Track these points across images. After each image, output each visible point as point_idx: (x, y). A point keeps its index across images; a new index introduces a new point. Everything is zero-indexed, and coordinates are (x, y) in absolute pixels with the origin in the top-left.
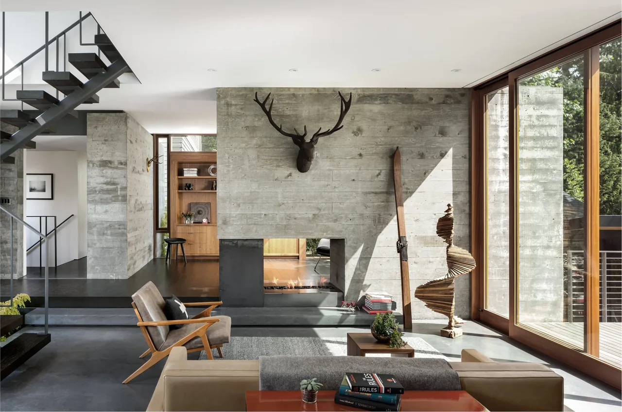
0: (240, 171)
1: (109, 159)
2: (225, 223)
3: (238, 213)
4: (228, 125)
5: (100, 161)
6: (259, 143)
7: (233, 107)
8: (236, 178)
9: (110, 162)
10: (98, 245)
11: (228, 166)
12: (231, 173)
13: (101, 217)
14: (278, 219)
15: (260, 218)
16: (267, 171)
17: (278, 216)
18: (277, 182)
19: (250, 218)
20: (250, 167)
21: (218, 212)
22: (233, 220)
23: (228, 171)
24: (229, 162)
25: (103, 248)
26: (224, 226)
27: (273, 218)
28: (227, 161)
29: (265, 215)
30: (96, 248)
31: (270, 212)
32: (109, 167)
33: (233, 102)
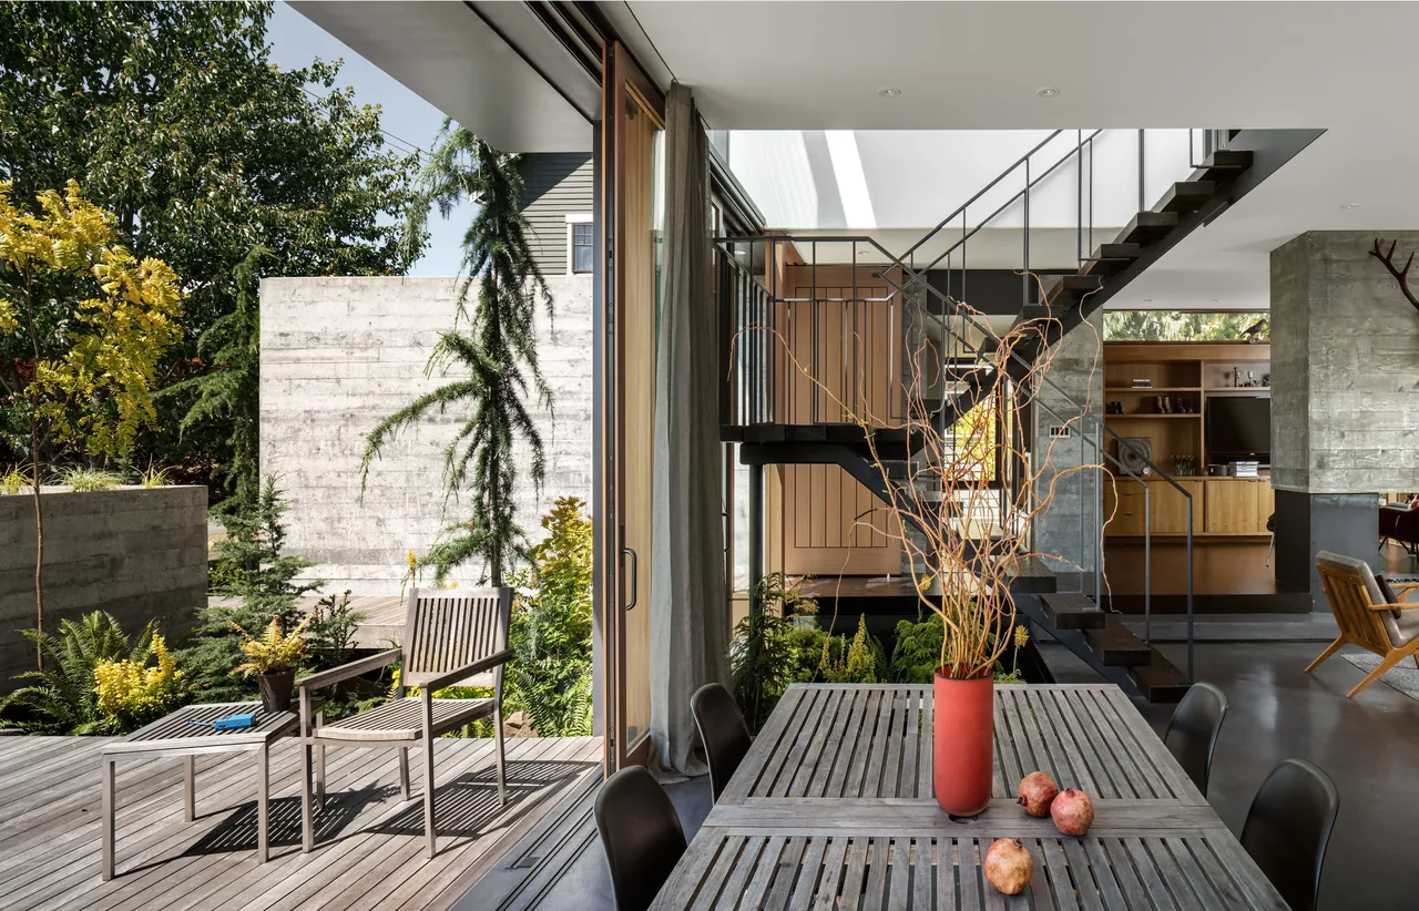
0: (1345, 375)
1: (1075, 356)
2: (1321, 465)
3: (1341, 448)
4: (1326, 296)
5: (1059, 360)
6: (1374, 326)
7: (1335, 265)
8: (1338, 388)
9: (1077, 362)
10: (1056, 511)
11: (1327, 367)
12: (1331, 378)
13: (1060, 460)
14: (1402, 459)
15: (1376, 457)
16: (1385, 375)
17: (1402, 453)
18: (1401, 393)
19: (1359, 457)
20: (1359, 368)
21: (1311, 447)
22: (1334, 461)
23: (1326, 375)
24: (1328, 360)
25: (1064, 516)
26: (1319, 471)
27: (1395, 457)
28: (1324, 358)
29: (1383, 451)
30: (1054, 516)
31: (1391, 447)
32: (1074, 370)
33: (1334, 257)
